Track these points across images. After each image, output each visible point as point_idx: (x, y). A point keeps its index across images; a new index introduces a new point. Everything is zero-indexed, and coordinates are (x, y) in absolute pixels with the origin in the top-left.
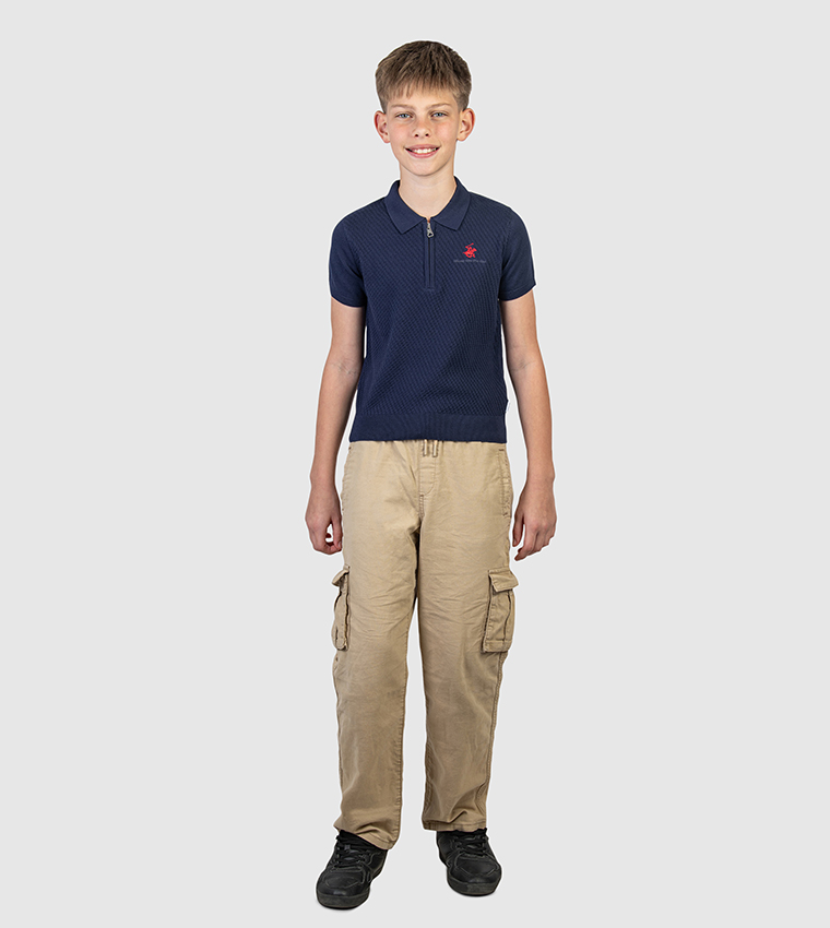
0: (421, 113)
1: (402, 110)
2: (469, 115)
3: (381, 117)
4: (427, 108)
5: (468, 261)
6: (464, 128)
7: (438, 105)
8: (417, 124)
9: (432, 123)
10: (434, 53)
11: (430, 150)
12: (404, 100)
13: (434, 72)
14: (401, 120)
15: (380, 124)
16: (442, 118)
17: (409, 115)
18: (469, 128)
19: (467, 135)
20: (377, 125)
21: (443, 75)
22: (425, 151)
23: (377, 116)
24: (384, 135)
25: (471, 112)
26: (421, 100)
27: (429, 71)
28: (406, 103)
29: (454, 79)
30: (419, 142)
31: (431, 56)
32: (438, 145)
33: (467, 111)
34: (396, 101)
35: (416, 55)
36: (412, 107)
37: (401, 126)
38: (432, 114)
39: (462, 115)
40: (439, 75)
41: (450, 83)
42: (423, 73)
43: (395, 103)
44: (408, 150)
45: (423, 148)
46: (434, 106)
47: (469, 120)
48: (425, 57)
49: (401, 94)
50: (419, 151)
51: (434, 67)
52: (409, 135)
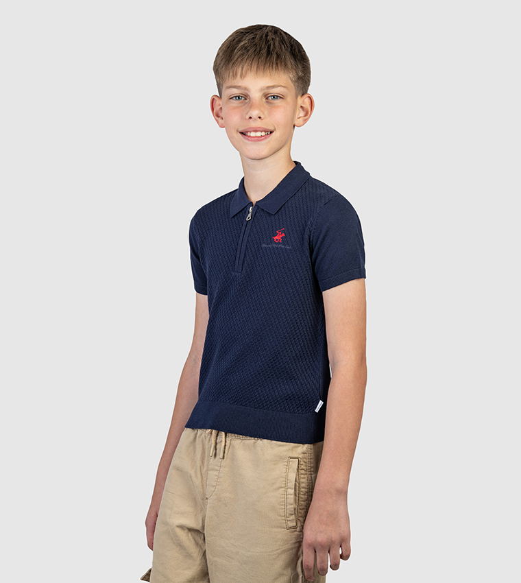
0: (256, 95)
1: (236, 92)
2: (307, 101)
3: (218, 102)
4: (261, 90)
5: (275, 246)
6: (302, 114)
7: (273, 87)
8: (251, 106)
9: (267, 106)
10: (270, 34)
11: (263, 134)
12: (239, 82)
13: (269, 53)
14: (235, 103)
15: (217, 108)
16: (278, 102)
17: (243, 97)
18: (307, 113)
19: (306, 121)
20: (213, 109)
21: (278, 56)
22: (259, 134)
23: (213, 100)
24: (219, 119)
25: (310, 98)
26: (256, 82)
27: (264, 51)
28: (240, 84)
29: (290, 61)
30: (253, 124)
31: (267, 36)
32: (271, 128)
33: (306, 96)
34: (230, 82)
35: (251, 36)
36: (246, 89)
37: (234, 108)
38: (266, 96)
39: (300, 101)
40: (275, 56)
41: (286, 65)
42: (258, 54)
43: (229, 85)
44: (242, 133)
45: (256, 131)
46: (268, 87)
47: (307, 105)
48: (261, 37)
49: (235, 76)
50: (253, 134)
51: (269, 47)
52: (242, 118)
